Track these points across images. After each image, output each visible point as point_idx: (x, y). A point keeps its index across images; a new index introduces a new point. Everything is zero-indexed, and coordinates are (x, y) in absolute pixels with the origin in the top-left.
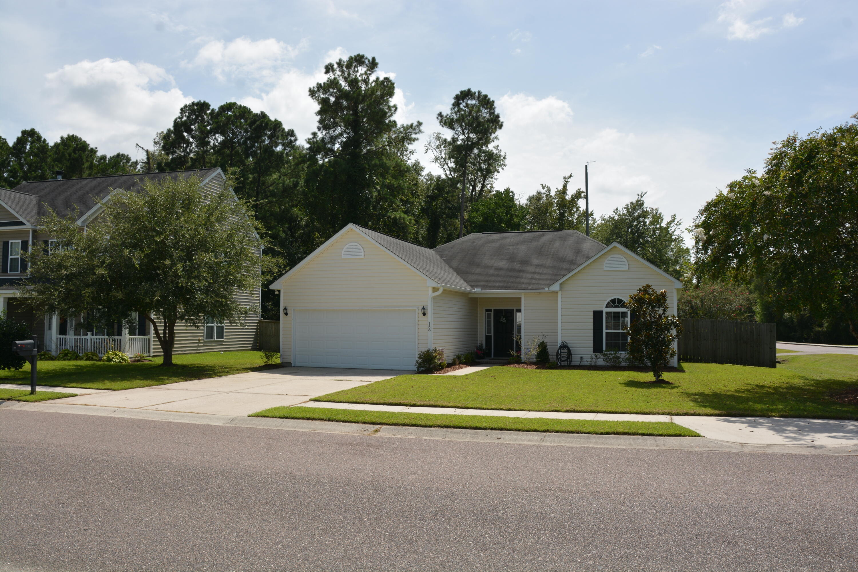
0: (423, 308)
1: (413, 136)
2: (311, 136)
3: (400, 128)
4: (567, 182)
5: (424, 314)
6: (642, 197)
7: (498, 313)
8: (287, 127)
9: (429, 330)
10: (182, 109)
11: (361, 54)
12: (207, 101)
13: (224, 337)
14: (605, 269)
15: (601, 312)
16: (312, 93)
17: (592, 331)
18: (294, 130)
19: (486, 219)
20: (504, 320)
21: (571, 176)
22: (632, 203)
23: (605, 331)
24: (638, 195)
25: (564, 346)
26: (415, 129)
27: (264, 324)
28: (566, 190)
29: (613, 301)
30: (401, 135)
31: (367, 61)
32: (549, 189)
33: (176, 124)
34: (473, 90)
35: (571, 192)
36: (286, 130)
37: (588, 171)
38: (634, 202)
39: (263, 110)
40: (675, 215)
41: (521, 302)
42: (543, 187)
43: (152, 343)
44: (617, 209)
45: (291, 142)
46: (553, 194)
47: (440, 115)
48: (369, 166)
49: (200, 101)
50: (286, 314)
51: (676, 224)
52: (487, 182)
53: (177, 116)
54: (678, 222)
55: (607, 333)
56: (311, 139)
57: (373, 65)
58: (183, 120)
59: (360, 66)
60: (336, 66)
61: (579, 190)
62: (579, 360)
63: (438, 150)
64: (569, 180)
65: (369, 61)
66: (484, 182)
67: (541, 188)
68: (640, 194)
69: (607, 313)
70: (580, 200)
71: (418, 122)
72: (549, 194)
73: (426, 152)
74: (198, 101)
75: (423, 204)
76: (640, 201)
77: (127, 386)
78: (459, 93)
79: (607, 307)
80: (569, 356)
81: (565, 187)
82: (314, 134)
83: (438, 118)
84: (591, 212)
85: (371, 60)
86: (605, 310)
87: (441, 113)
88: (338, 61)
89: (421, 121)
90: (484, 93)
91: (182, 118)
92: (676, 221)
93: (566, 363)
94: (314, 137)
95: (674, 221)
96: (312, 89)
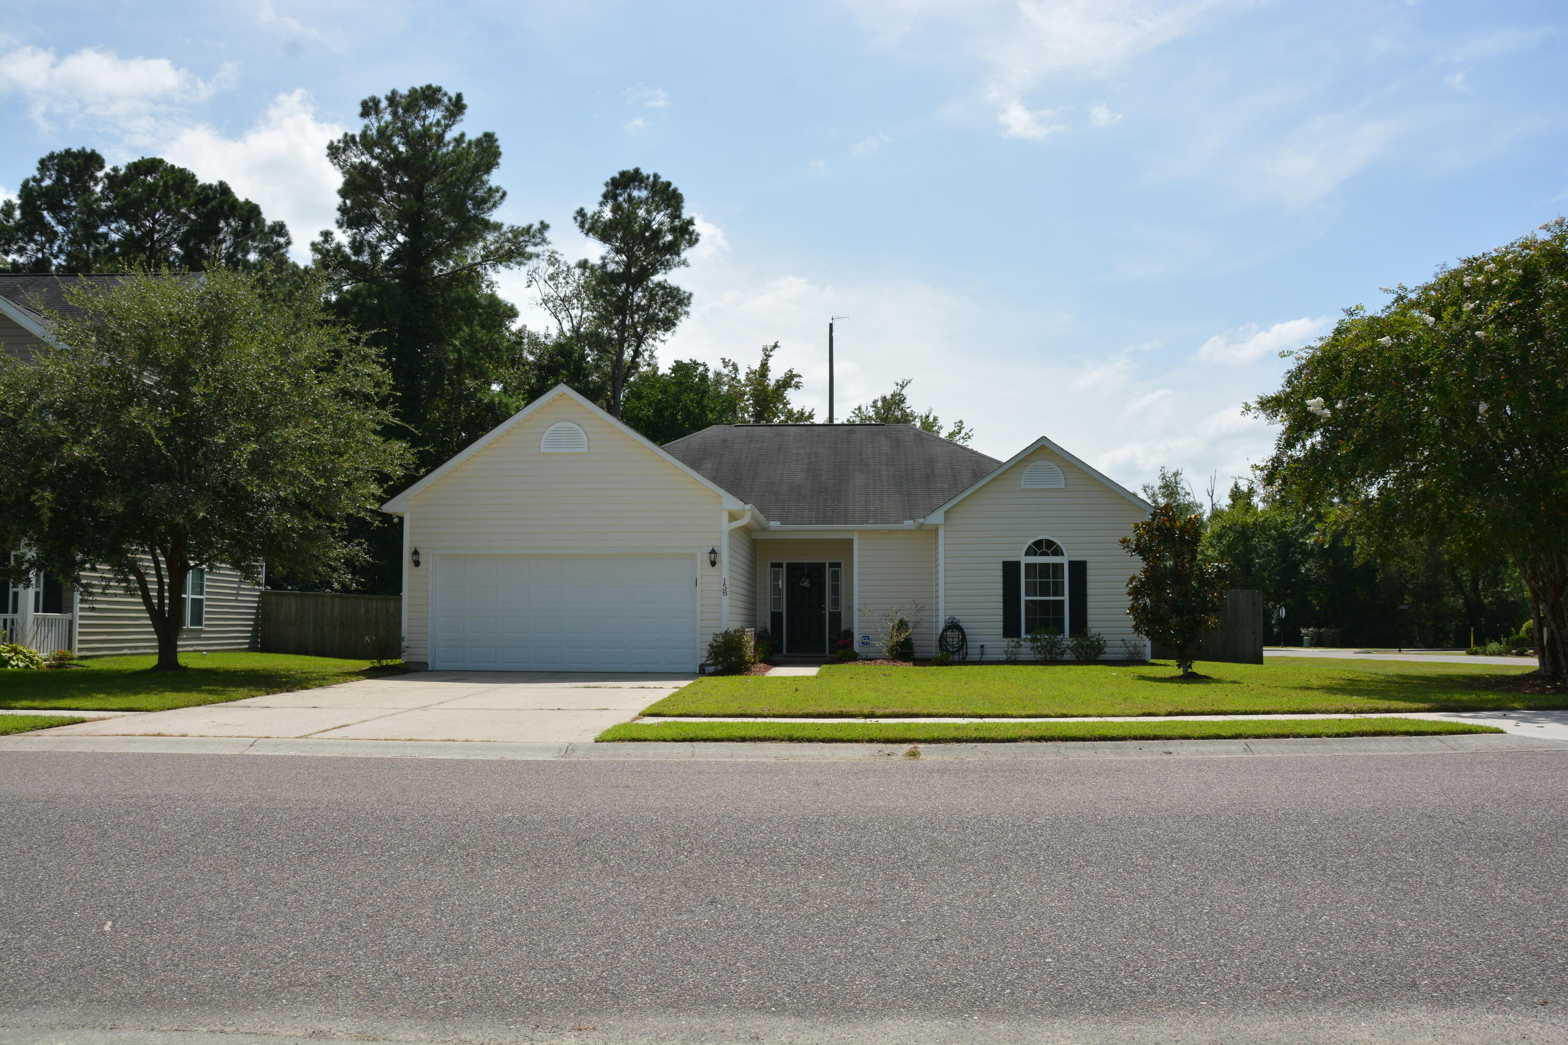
0: (713, 552)
1: (530, 249)
2: (319, 239)
3: (506, 232)
4: (769, 356)
5: (713, 564)
6: (903, 387)
7: (795, 571)
8: (270, 217)
9: (725, 593)
10: (42, 162)
11: (434, 85)
12: (98, 151)
13: (205, 623)
14: (1023, 487)
15: (1018, 564)
16: (334, 152)
17: (1001, 599)
18: (286, 223)
19: (659, 411)
20: (806, 584)
21: (775, 346)
22: (884, 399)
23: (1024, 598)
24: (897, 384)
25: (953, 626)
26: (534, 236)
27: (273, 598)
28: (767, 370)
29: (1038, 544)
30: (507, 246)
31: (446, 100)
32: (735, 368)
33: (27, 192)
34: (645, 172)
35: (775, 374)
36: (269, 222)
37: (834, 334)
38: (889, 397)
39: (224, 180)
40: (961, 422)
41: (852, 549)
42: (725, 364)
43: (77, 630)
44: (860, 408)
45: (279, 246)
46: (742, 377)
47: (581, 213)
48: (445, 300)
49: (83, 149)
50: (417, 564)
51: (963, 438)
52: (644, 347)
53: (30, 176)
54: (966, 434)
55: (1027, 601)
56: (319, 244)
57: (457, 107)
58: (44, 184)
59: (430, 108)
60: (384, 104)
61: (791, 371)
62: (978, 651)
63: (551, 283)
64: (771, 353)
65: (450, 99)
66: (639, 346)
67: (722, 365)
68: (900, 383)
69: (1028, 566)
70: (789, 390)
71: (542, 223)
72: (735, 378)
73: (529, 286)
74: (80, 148)
75: (533, 381)
76: (899, 394)
77: (169, 703)
78: (617, 176)
79: (1027, 554)
80: (963, 645)
81: (764, 367)
82: (327, 235)
83: (575, 219)
84: (810, 413)
85: (454, 99)
86: (1025, 560)
87: (582, 210)
88: (389, 94)
89: (547, 222)
90: (664, 179)
91: (42, 180)
92: (963, 434)
93: (956, 657)
94: (326, 241)
95: (960, 432)
96: (336, 144)
